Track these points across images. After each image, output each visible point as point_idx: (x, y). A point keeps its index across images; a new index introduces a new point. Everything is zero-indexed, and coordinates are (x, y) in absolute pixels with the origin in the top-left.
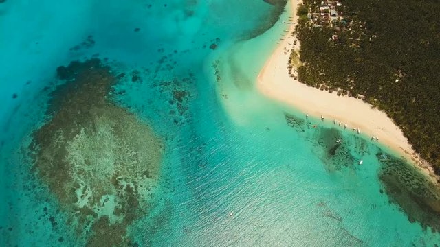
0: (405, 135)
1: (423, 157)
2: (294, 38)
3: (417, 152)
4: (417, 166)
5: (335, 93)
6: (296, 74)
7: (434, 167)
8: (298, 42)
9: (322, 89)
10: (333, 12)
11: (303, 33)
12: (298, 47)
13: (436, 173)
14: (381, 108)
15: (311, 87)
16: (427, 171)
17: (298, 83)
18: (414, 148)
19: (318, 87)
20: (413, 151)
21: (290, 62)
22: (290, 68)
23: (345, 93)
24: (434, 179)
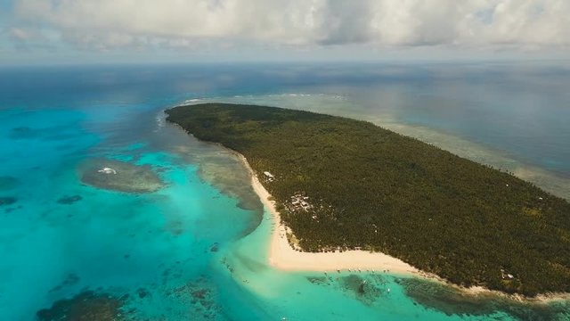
0: (405, 262)
1: (426, 271)
2: (283, 227)
3: (420, 269)
4: (426, 278)
5: (337, 252)
6: (300, 248)
7: (437, 274)
8: (288, 228)
9: (326, 252)
10: (304, 203)
11: (286, 219)
12: (289, 231)
13: (442, 277)
14: (377, 250)
15: (317, 254)
16: (435, 279)
17: (304, 254)
18: (416, 267)
19: (322, 251)
20: (417, 270)
21: (289, 241)
22: (292, 245)
23: (345, 250)
24: (444, 282)
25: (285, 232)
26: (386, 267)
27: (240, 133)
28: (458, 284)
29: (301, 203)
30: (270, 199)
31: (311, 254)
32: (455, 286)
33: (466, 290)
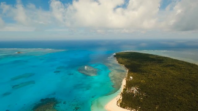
6: (119, 105)
8: (122, 97)
9: (128, 109)
11: (124, 95)
15: (124, 109)
17: (119, 107)
19: (126, 109)
22: (117, 103)
25: (119, 98)
29: (134, 90)
30: (124, 86)
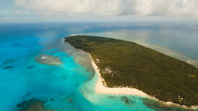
0: (144, 92)
1: (151, 96)
2: (101, 79)
3: (149, 95)
4: (151, 98)
5: (120, 88)
6: (106, 86)
7: (155, 97)
8: (103, 79)
9: (116, 88)
10: (109, 70)
11: (103, 76)
12: (103, 80)
13: (157, 98)
14: (134, 88)
15: (112, 88)
16: (154, 99)
17: (108, 88)
18: (148, 94)
19: (114, 87)
20: (148, 95)
21: (103, 84)
22: (104, 85)
23: (122, 87)
24: (157, 100)
25: (102, 80)
26: (137, 94)
27: (89, 46)
28: (163, 101)
29: (108, 70)
30: (97, 69)
31: (110, 88)
32: (161, 101)
33: (165, 103)
